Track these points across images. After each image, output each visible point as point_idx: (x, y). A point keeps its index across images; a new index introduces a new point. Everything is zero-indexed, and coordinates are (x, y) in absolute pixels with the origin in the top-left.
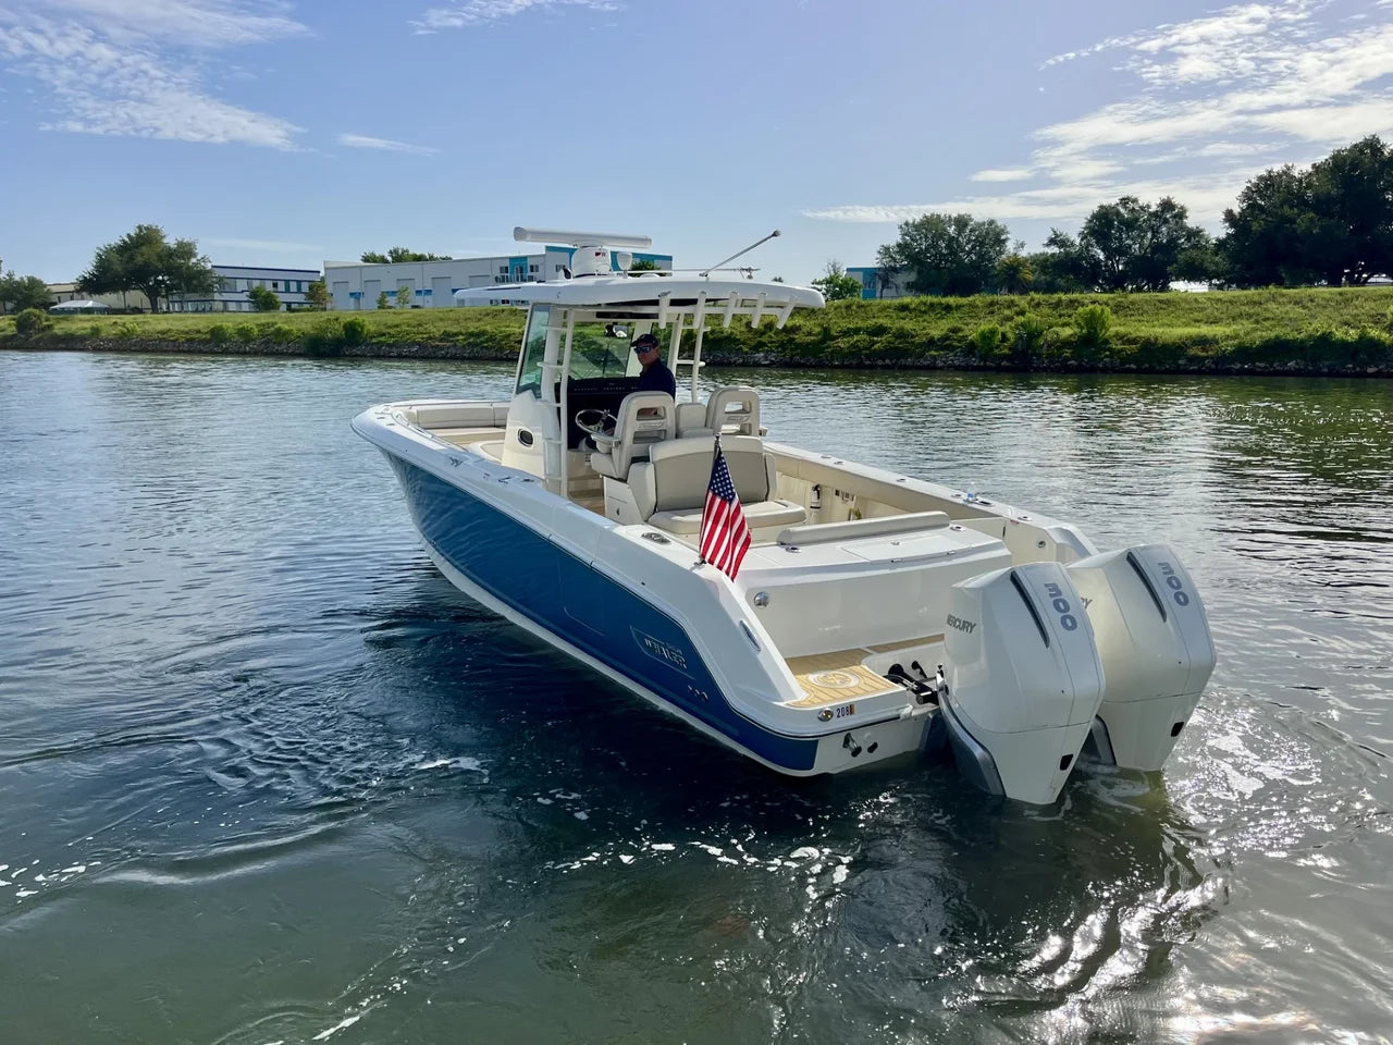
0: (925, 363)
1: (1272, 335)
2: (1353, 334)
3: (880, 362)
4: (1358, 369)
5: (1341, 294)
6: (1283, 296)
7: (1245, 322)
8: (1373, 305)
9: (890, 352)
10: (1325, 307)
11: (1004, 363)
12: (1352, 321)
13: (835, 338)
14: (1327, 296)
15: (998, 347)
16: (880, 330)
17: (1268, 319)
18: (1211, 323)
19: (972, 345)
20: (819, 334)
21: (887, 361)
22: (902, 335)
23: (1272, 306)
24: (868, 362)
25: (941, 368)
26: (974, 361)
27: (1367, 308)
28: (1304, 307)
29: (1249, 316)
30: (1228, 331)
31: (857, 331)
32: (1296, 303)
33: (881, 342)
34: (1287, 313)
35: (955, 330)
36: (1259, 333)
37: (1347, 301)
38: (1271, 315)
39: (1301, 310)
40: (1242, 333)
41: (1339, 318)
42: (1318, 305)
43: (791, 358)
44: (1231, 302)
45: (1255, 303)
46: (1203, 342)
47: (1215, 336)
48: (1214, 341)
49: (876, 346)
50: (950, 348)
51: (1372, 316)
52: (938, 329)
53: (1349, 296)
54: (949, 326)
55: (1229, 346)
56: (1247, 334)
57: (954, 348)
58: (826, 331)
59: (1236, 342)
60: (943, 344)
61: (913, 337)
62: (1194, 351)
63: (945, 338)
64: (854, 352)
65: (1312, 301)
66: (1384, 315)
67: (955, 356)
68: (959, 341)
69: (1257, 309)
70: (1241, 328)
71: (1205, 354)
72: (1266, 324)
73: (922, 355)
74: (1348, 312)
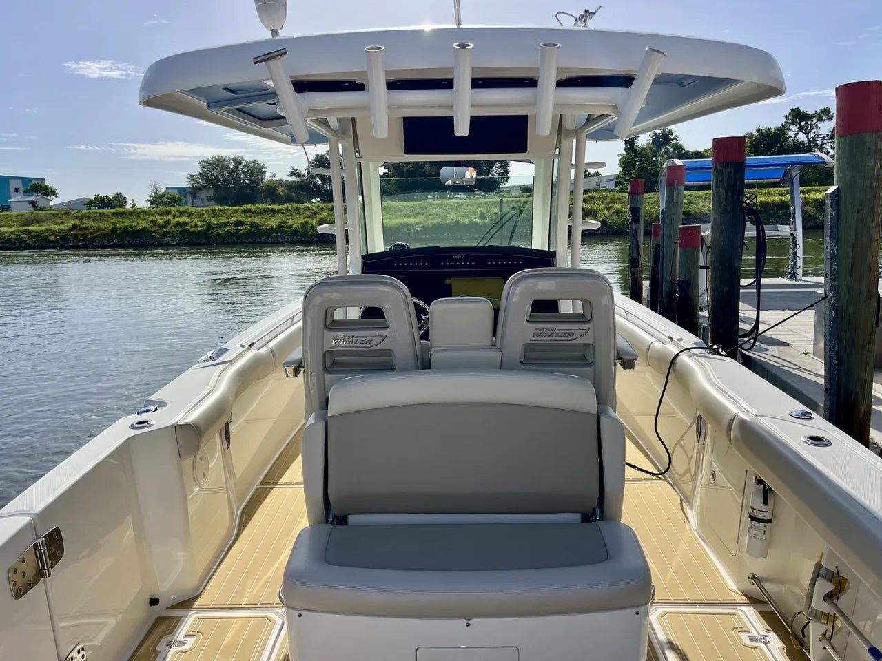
0: (272, 240)
1: (435, 221)
3: (246, 241)
8: (471, 208)
9: (249, 234)
10: (452, 209)
11: (315, 239)
13: (214, 228)
14: (452, 204)
15: (310, 230)
16: (241, 223)
17: (430, 215)
18: (407, 217)
19: (296, 230)
20: (203, 226)
21: (250, 240)
22: (254, 225)
23: (431, 209)
24: (239, 241)
25: (282, 243)
26: (299, 238)
28: (444, 209)
29: (423, 214)
31: (227, 224)
33: (243, 230)
34: (438, 212)
35: (284, 223)
36: (429, 222)
39: (443, 211)
43: (189, 240)
44: (413, 207)
45: (423, 207)
46: (407, 225)
48: (412, 225)
49: (242, 232)
50: (284, 232)
52: (274, 222)
54: (279, 220)
55: (419, 227)
56: (425, 221)
57: (286, 232)
58: (209, 224)
59: (421, 225)
60: (279, 229)
61: (261, 227)
62: (405, 230)
63: (279, 227)
64: (228, 234)
65: (446, 206)
67: (288, 235)
68: (287, 228)
69: (424, 211)
70: (422, 218)
71: (408, 231)
72: (431, 217)
73: (268, 236)
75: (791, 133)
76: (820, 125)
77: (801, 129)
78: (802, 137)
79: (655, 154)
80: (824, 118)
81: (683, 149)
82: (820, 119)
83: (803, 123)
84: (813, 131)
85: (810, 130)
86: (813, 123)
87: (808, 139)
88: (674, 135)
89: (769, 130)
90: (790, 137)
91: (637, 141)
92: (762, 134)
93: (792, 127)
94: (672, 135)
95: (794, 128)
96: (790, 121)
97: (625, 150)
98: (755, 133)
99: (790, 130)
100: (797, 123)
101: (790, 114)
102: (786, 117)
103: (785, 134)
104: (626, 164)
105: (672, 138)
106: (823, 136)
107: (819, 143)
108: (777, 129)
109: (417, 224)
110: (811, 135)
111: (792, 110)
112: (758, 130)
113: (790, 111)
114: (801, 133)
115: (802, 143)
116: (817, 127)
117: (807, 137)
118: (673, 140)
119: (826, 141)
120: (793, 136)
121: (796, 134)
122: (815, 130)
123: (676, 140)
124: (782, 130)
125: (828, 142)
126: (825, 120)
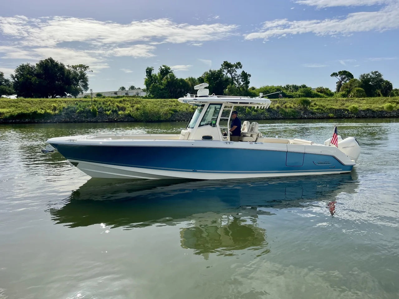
2: (43, 111)
4: (45, 121)
5: (40, 100)
6: (24, 100)
7: (12, 108)
8: (48, 103)
10: (36, 104)
12: (43, 108)
14: (36, 101)
18: (3, 108)
23: (20, 103)
27: (47, 104)
28: (30, 104)
29: (14, 106)
30: (8, 110)
32: (28, 103)
34: (25, 105)
36: (16, 111)
37: (42, 102)
38: (20, 106)
39: (29, 105)
40: (11, 111)
41: (40, 107)
42: (34, 103)
44: (9, 102)
45: (16, 102)
47: (3, 112)
48: (3, 113)
51: (49, 107)
53: (43, 101)
55: (8, 115)
56: (13, 111)
59: (10, 114)
65: (32, 102)
66: (52, 106)
69: (17, 104)
70: (12, 109)
72: (19, 108)
74: (42, 105)
75: (224, 73)
76: (236, 70)
77: (229, 71)
78: (229, 75)
79: (161, 79)
80: (238, 67)
81: (175, 77)
82: (237, 67)
83: (229, 69)
84: (234, 73)
85: (232, 72)
86: (233, 69)
87: (232, 77)
88: (171, 70)
89: (215, 71)
90: (224, 75)
91: (152, 71)
92: (212, 73)
93: (224, 70)
94: (170, 70)
95: (226, 71)
96: (224, 67)
97: (147, 76)
98: (209, 72)
99: (224, 72)
100: (227, 69)
101: (223, 64)
102: (222, 65)
103: (221, 73)
104: (148, 84)
105: (170, 71)
106: (238, 75)
107: (236, 78)
108: (218, 71)
109: (7, 112)
110: (233, 74)
111: (224, 62)
112: (210, 71)
113: (223, 63)
114: (228, 73)
115: (229, 78)
116: (235, 71)
117: (231, 75)
118: (170, 72)
119: (239, 78)
120: (225, 74)
121: (226, 74)
122: (235, 72)
123: (172, 72)
124: (220, 72)
125: (240, 78)
126: (238, 68)
